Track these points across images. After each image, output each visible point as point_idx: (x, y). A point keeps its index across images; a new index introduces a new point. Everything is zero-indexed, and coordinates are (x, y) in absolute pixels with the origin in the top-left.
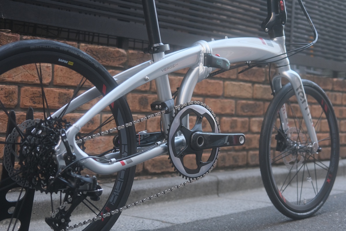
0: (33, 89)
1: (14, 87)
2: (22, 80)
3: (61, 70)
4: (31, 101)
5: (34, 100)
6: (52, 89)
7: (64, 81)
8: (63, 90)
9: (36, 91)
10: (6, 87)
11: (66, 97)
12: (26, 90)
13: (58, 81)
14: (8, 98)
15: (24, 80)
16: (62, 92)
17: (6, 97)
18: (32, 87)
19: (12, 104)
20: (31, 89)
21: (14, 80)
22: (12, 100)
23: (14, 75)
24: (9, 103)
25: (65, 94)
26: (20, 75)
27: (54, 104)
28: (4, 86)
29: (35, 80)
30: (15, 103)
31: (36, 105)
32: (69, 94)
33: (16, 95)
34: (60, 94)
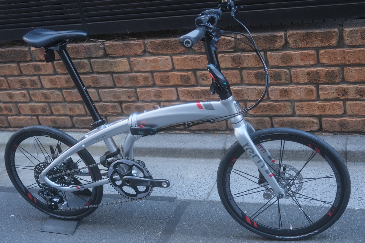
0: (161, 74)
1: (147, 74)
2: (151, 69)
3: (177, 60)
4: (161, 82)
5: (163, 81)
6: (174, 73)
7: (182, 67)
8: (183, 73)
9: (163, 75)
10: (143, 74)
11: (186, 77)
12: (156, 75)
13: (177, 67)
14: (146, 81)
15: (153, 70)
16: (182, 75)
17: (145, 80)
18: (160, 73)
19: (149, 84)
20: (159, 74)
21: (146, 70)
22: (149, 82)
23: (145, 67)
24: (147, 84)
25: (185, 76)
26: (149, 67)
27: (178, 83)
28: (141, 74)
29: (160, 69)
30: (151, 83)
31: (165, 84)
32: (188, 76)
33: (150, 79)
34: (181, 76)
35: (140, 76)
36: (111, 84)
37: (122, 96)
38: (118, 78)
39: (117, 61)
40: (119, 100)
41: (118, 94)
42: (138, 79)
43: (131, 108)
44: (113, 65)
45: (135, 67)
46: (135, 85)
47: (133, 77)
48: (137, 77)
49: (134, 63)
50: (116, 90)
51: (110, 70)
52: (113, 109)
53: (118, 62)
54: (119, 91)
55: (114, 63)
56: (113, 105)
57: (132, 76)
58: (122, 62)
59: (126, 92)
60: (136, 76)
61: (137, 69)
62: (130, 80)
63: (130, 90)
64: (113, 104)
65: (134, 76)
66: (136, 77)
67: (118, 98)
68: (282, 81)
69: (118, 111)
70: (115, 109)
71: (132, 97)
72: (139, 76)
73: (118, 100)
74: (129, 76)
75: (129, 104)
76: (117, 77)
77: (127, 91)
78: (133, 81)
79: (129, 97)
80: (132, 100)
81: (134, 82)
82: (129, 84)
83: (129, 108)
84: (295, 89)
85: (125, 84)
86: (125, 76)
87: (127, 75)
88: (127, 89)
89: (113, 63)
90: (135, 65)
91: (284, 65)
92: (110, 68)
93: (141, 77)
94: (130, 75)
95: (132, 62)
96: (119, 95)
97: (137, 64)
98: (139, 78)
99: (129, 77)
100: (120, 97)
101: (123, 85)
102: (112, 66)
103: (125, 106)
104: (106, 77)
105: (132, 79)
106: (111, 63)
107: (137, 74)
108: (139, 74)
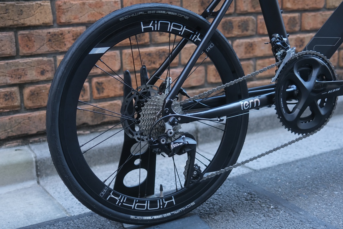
35: (69, 32)
36: (11, 50)
37: (29, 72)
38: (28, 38)
39: (33, 5)
40: (22, 79)
41: (23, 67)
42: (64, 38)
43: (41, 93)
44: (24, 13)
45: (63, 16)
46: (56, 49)
47: (55, 35)
48: (64, 33)
49: (63, 9)
50: (21, 62)
51: (15, 22)
52: (6, 100)
53: (35, 8)
54: (26, 63)
55: (26, 8)
56: (8, 92)
57: (54, 33)
58: (42, 7)
59: (39, 63)
60: (60, 32)
61: (66, 19)
62: (50, 40)
63: (45, 59)
64: (8, 89)
65: (58, 32)
66: (62, 34)
67: (21, 76)
68: (249, 33)
69: (16, 102)
70: (10, 100)
71: (48, 71)
72: (67, 32)
73: (19, 80)
74: (49, 33)
75: (39, 87)
76: (27, 36)
77: (41, 61)
78: (54, 42)
79: (42, 73)
80: (47, 77)
81: (55, 45)
82: (46, 49)
83: (37, 93)
84: (260, 41)
85: (39, 49)
86: (42, 32)
87: (45, 31)
88: (41, 58)
89: (24, 10)
90: (63, 13)
91: (253, 10)
92: (17, 19)
93: (70, 35)
94: (51, 30)
95: (60, 8)
96: (23, 70)
97: (67, 12)
98: (67, 36)
99: (49, 35)
100: (25, 73)
101: (34, 50)
102: (22, 14)
103: (31, 91)
104: (5, 36)
105: (53, 38)
106: (21, 8)
107: (63, 29)
108: (67, 29)
